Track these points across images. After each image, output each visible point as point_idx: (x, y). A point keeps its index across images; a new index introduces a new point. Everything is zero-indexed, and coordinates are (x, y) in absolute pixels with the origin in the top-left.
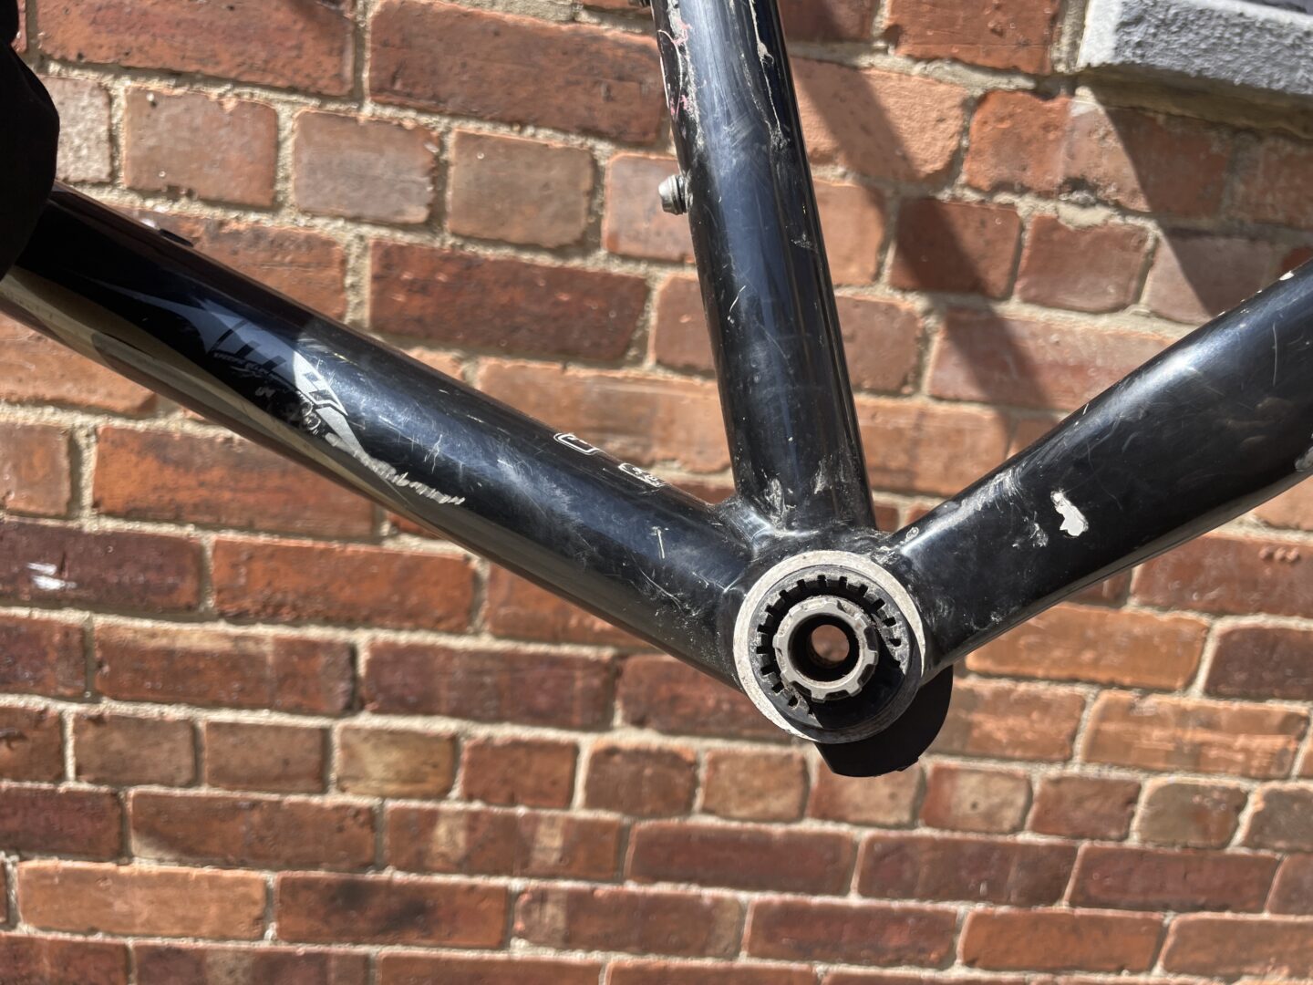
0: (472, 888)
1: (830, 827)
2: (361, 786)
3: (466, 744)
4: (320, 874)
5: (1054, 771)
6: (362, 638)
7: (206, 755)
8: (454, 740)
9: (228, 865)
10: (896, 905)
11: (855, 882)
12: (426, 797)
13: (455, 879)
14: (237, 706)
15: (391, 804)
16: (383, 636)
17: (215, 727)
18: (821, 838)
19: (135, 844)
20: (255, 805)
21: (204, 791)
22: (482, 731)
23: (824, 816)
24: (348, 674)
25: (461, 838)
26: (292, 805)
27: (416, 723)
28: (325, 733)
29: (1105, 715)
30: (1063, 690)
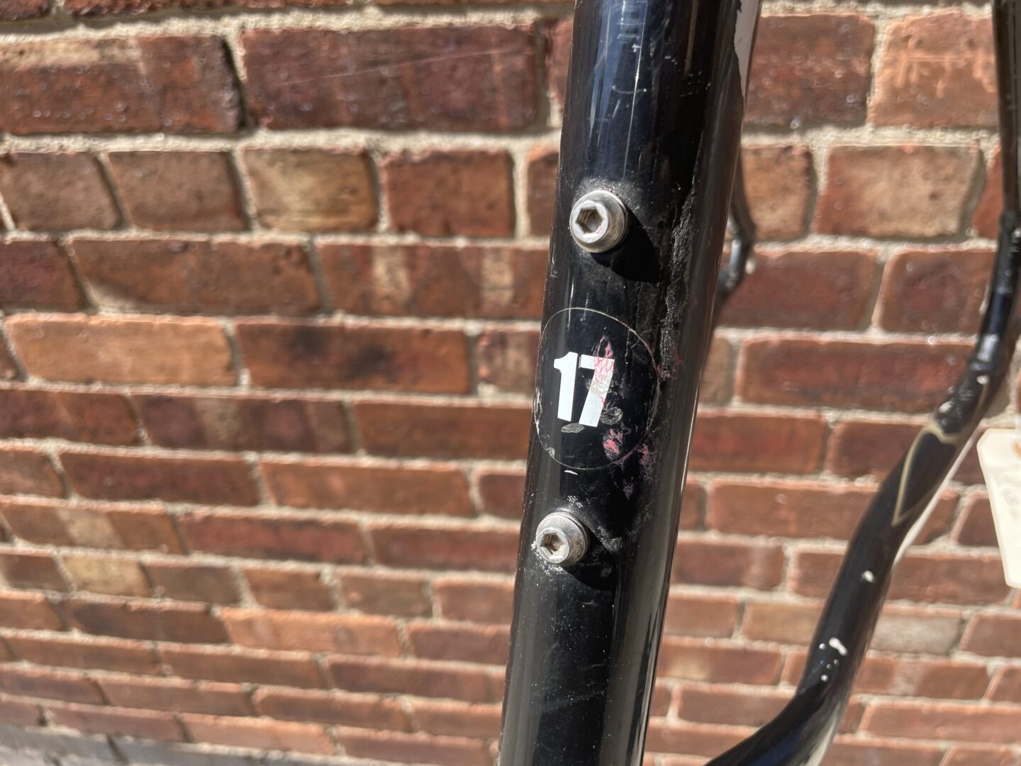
0: (427, 333)
1: (844, 244)
2: (283, 220)
3: (380, 162)
4: (271, 320)
6: (229, 27)
7: (121, 192)
8: (365, 156)
9: (184, 312)
10: (931, 341)
11: (877, 313)
12: (354, 230)
13: (408, 323)
14: (130, 132)
15: (321, 241)
16: (253, 22)
17: (117, 157)
18: (831, 258)
19: (94, 294)
20: (186, 246)
21: (133, 234)
22: (395, 144)
23: (835, 231)
24: (229, 80)
25: (402, 275)
26: (221, 245)
27: (319, 139)
28: (226, 156)
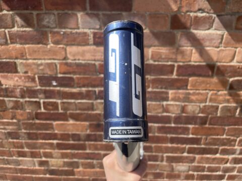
5: (204, 104)
29: (212, 95)
30: (204, 92)
